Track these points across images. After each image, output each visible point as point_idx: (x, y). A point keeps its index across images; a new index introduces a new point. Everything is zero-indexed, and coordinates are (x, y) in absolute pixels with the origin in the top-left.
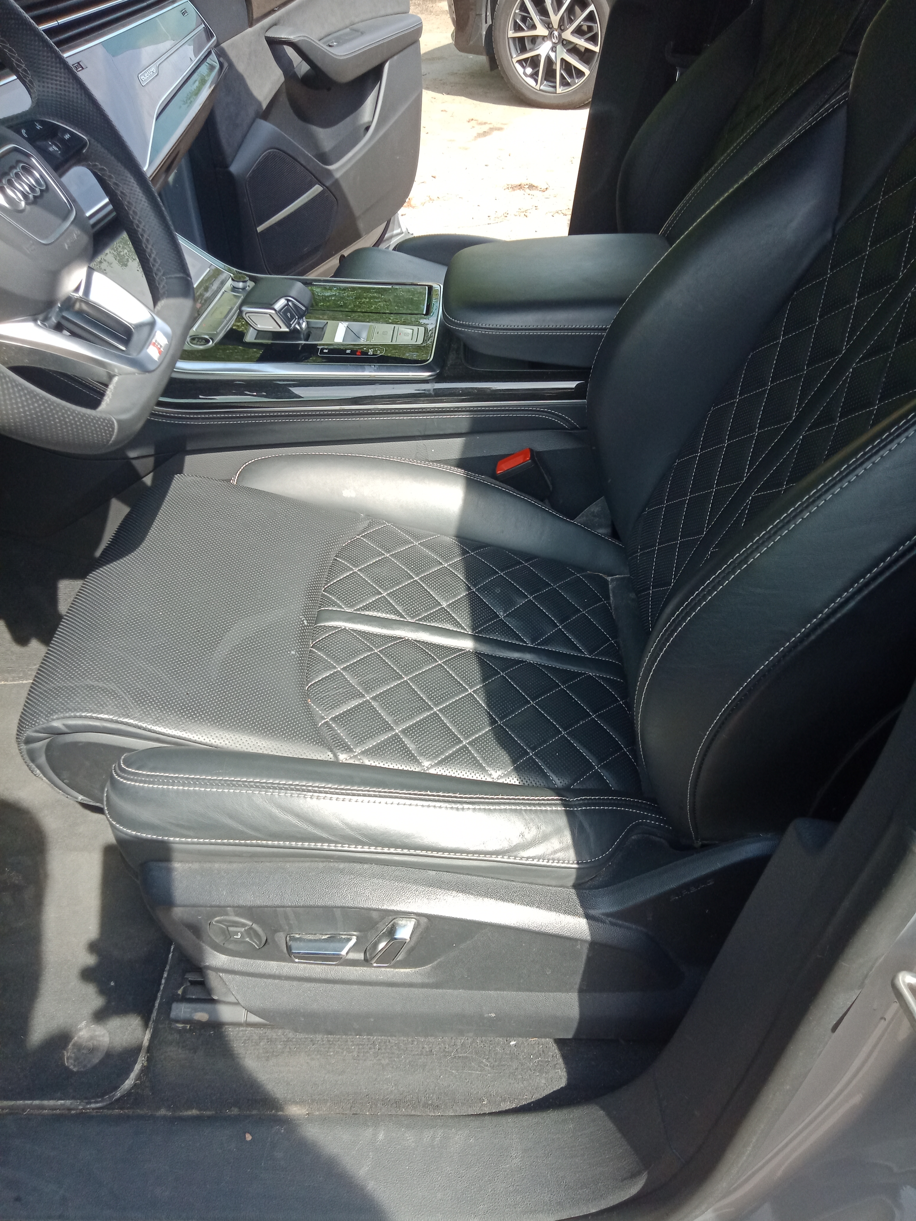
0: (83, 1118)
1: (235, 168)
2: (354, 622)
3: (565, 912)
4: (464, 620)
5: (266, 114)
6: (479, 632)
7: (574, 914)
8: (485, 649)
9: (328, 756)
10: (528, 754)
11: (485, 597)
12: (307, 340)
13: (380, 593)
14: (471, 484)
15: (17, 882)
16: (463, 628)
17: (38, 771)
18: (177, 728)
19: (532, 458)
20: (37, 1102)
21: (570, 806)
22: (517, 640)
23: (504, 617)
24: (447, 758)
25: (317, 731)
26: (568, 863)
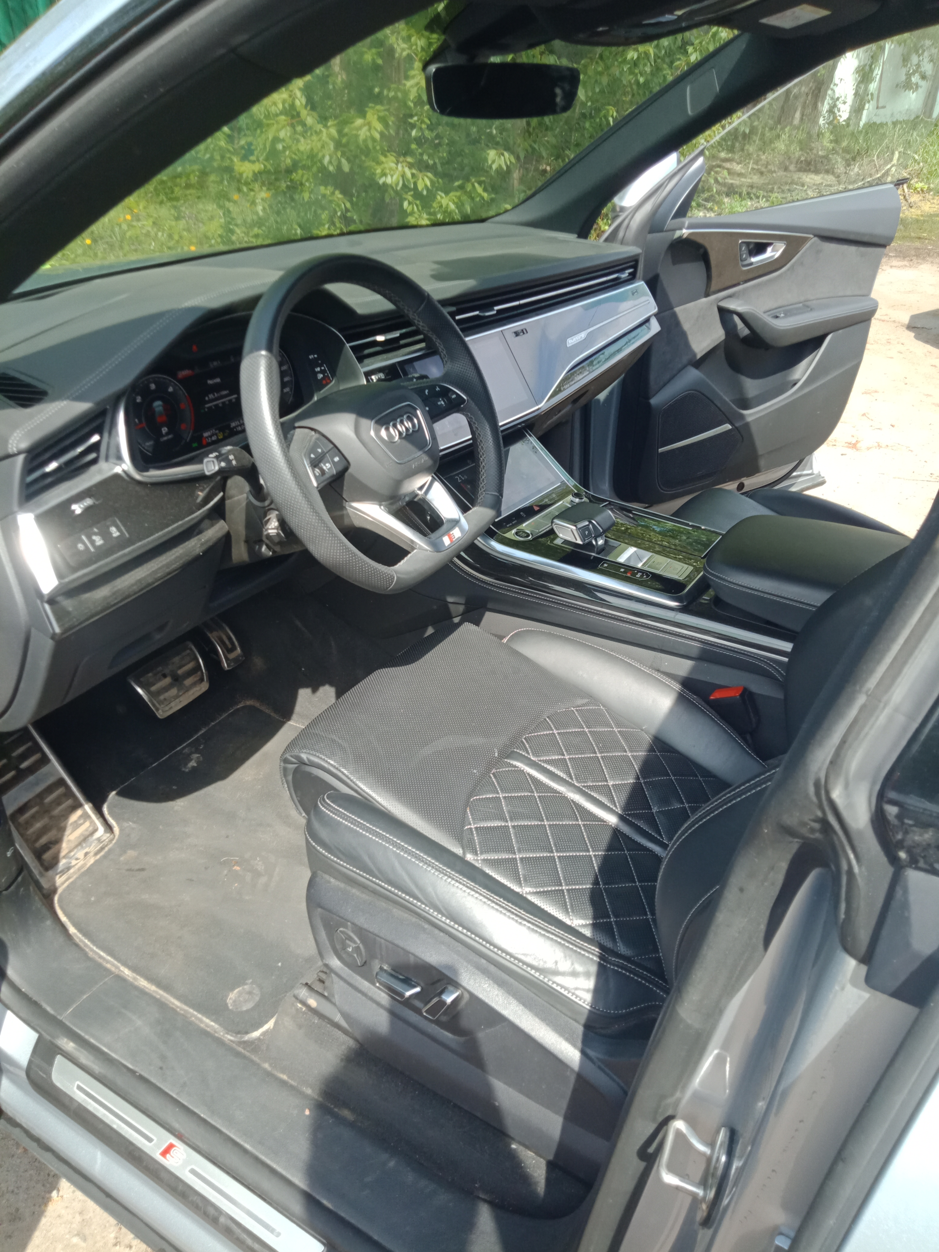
0: (220, 1042)
1: (654, 401)
2: (531, 768)
3: (567, 1039)
4: (620, 800)
5: (698, 364)
6: (628, 815)
7: (574, 1045)
8: (626, 829)
9: (459, 851)
10: (610, 918)
11: (648, 790)
12: (598, 553)
13: (564, 755)
14: (681, 699)
15: (259, 869)
16: (616, 806)
17: (286, 786)
18: (371, 788)
19: (742, 695)
20: (200, 1016)
21: (604, 961)
22: (656, 833)
23: (656, 812)
24: (544, 892)
25: (462, 831)
26: (584, 1002)
